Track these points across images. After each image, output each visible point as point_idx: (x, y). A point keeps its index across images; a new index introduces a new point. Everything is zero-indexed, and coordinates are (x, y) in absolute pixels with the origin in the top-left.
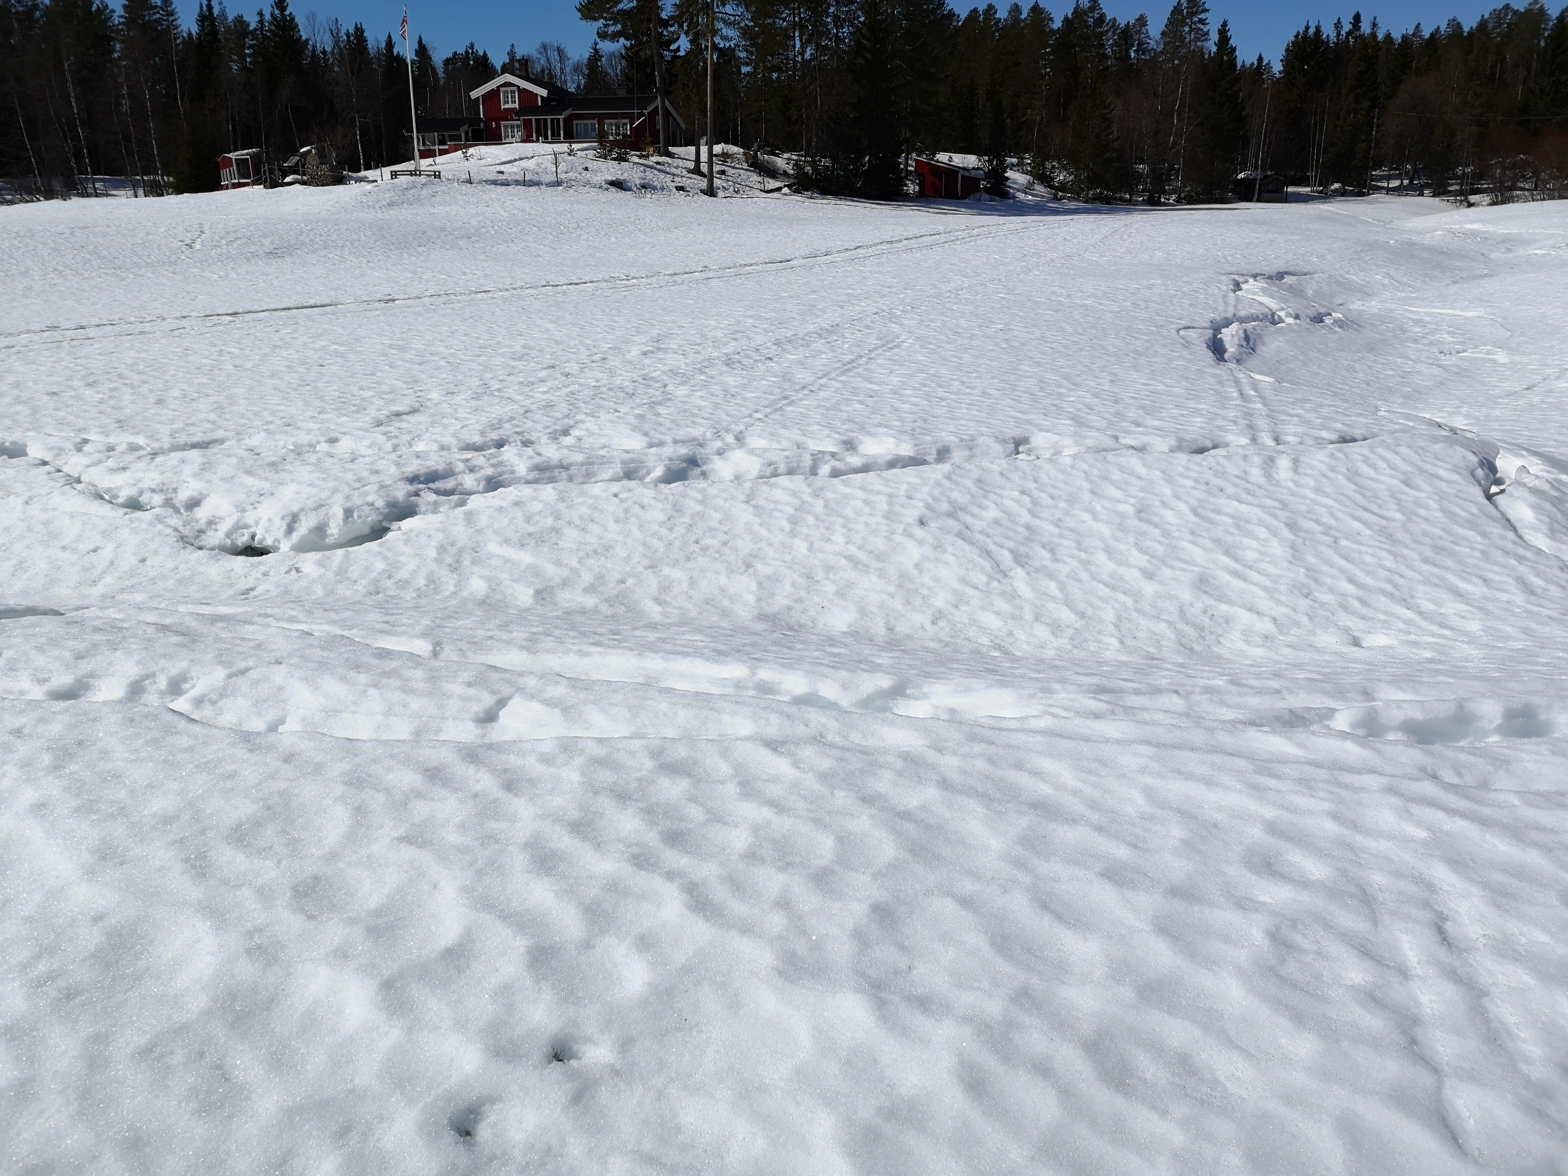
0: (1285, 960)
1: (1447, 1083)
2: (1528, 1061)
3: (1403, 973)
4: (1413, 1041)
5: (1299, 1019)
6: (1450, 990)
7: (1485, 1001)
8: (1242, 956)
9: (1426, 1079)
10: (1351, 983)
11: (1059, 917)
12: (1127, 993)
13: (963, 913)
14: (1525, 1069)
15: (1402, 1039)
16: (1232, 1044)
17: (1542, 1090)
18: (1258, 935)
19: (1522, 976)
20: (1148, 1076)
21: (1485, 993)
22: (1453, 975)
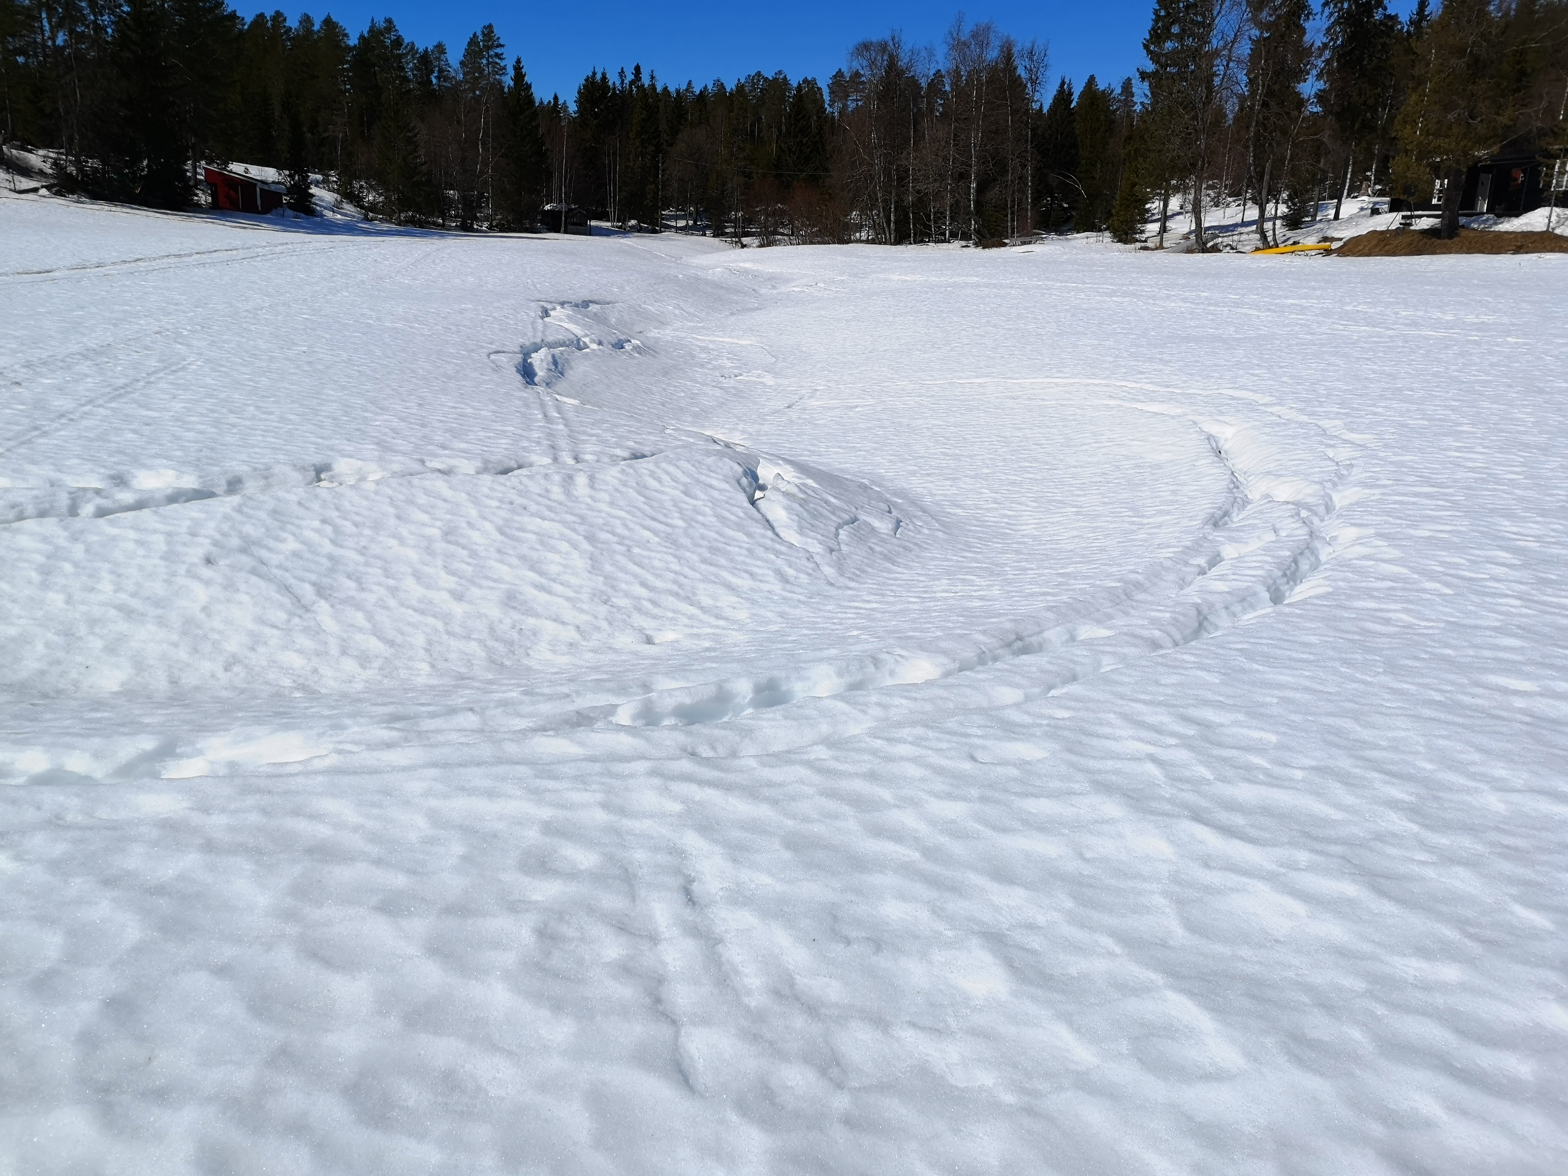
0: (550, 953)
1: (683, 1032)
2: (749, 992)
3: (654, 939)
4: (658, 1001)
5: (558, 1006)
6: (690, 945)
7: (720, 948)
8: (509, 959)
9: (664, 1031)
10: (608, 960)
11: (328, 963)
12: (393, 1023)
13: (218, 983)
14: (746, 1000)
15: (648, 1001)
16: (493, 1047)
17: (759, 1016)
18: (526, 936)
19: (746, 918)
20: (411, 1103)
21: (719, 941)
22: (695, 931)
